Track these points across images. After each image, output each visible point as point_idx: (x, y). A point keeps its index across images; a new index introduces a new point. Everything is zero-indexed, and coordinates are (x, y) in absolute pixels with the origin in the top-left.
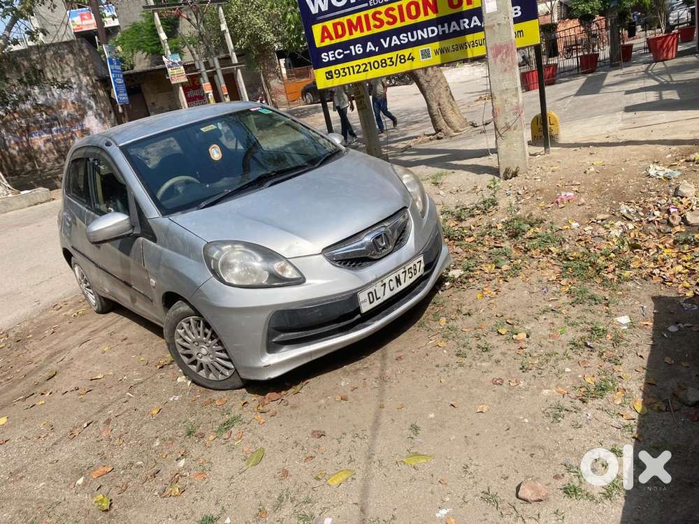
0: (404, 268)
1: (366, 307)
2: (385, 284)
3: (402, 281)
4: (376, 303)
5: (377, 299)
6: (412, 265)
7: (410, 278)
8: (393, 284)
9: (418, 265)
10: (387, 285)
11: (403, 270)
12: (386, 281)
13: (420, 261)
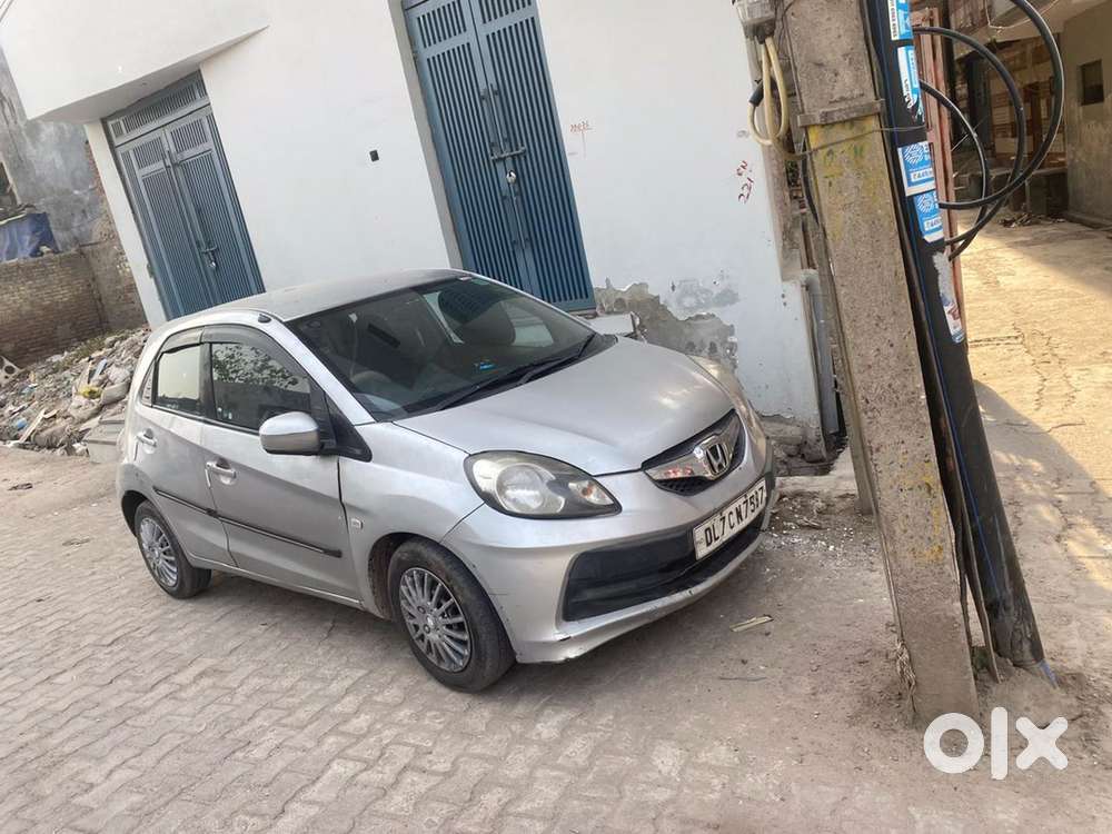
0: (746, 496)
1: (702, 551)
2: (724, 518)
3: (743, 515)
4: (715, 545)
5: (716, 539)
6: (753, 493)
7: (753, 511)
8: (734, 518)
9: (760, 493)
10: (727, 520)
11: (743, 499)
12: (726, 513)
13: (762, 488)
